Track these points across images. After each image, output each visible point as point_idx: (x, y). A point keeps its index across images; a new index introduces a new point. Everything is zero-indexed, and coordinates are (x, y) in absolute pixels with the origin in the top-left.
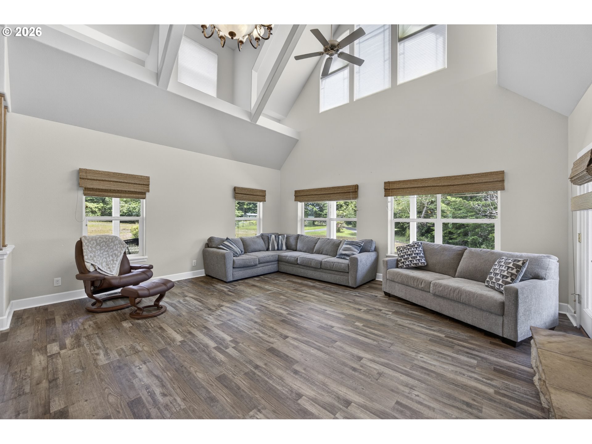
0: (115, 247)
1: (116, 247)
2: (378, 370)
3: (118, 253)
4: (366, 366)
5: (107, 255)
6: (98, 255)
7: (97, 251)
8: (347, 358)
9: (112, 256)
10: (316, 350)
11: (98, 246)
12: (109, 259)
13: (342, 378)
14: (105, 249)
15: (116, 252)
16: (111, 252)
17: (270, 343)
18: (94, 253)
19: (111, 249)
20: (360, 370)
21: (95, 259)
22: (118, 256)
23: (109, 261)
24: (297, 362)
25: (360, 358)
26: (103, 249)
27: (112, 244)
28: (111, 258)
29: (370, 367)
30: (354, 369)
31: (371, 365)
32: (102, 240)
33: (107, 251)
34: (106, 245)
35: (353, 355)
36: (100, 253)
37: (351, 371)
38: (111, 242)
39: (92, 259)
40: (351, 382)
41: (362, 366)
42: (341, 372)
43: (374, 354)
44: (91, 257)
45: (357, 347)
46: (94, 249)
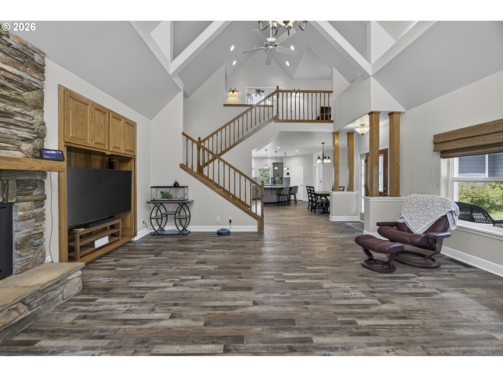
0: (433, 209)
1: (435, 209)
2: (155, 313)
3: (434, 215)
4: (166, 311)
5: (422, 214)
6: (413, 212)
7: (412, 208)
8: (185, 311)
9: (427, 216)
10: (217, 305)
11: (415, 204)
12: (423, 218)
13: (183, 295)
14: (422, 208)
15: (432, 213)
16: (427, 212)
17: (258, 293)
18: (409, 209)
19: (427, 209)
20: (170, 306)
21: (408, 214)
22: (432, 218)
23: (422, 220)
24: (221, 290)
25: (172, 317)
26: (420, 207)
27: (431, 205)
28: (425, 217)
29: (162, 313)
30: (176, 305)
31: (161, 314)
32: (422, 200)
33: (423, 210)
34: (424, 205)
35: (181, 317)
36: (415, 211)
37: (178, 302)
38: (431, 203)
39: (406, 214)
40: (176, 296)
41: (170, 310)
42: (185, 298)
43: (157, 329)
44: (405, 211)
45: (178, 329)
46: (411, 206)
